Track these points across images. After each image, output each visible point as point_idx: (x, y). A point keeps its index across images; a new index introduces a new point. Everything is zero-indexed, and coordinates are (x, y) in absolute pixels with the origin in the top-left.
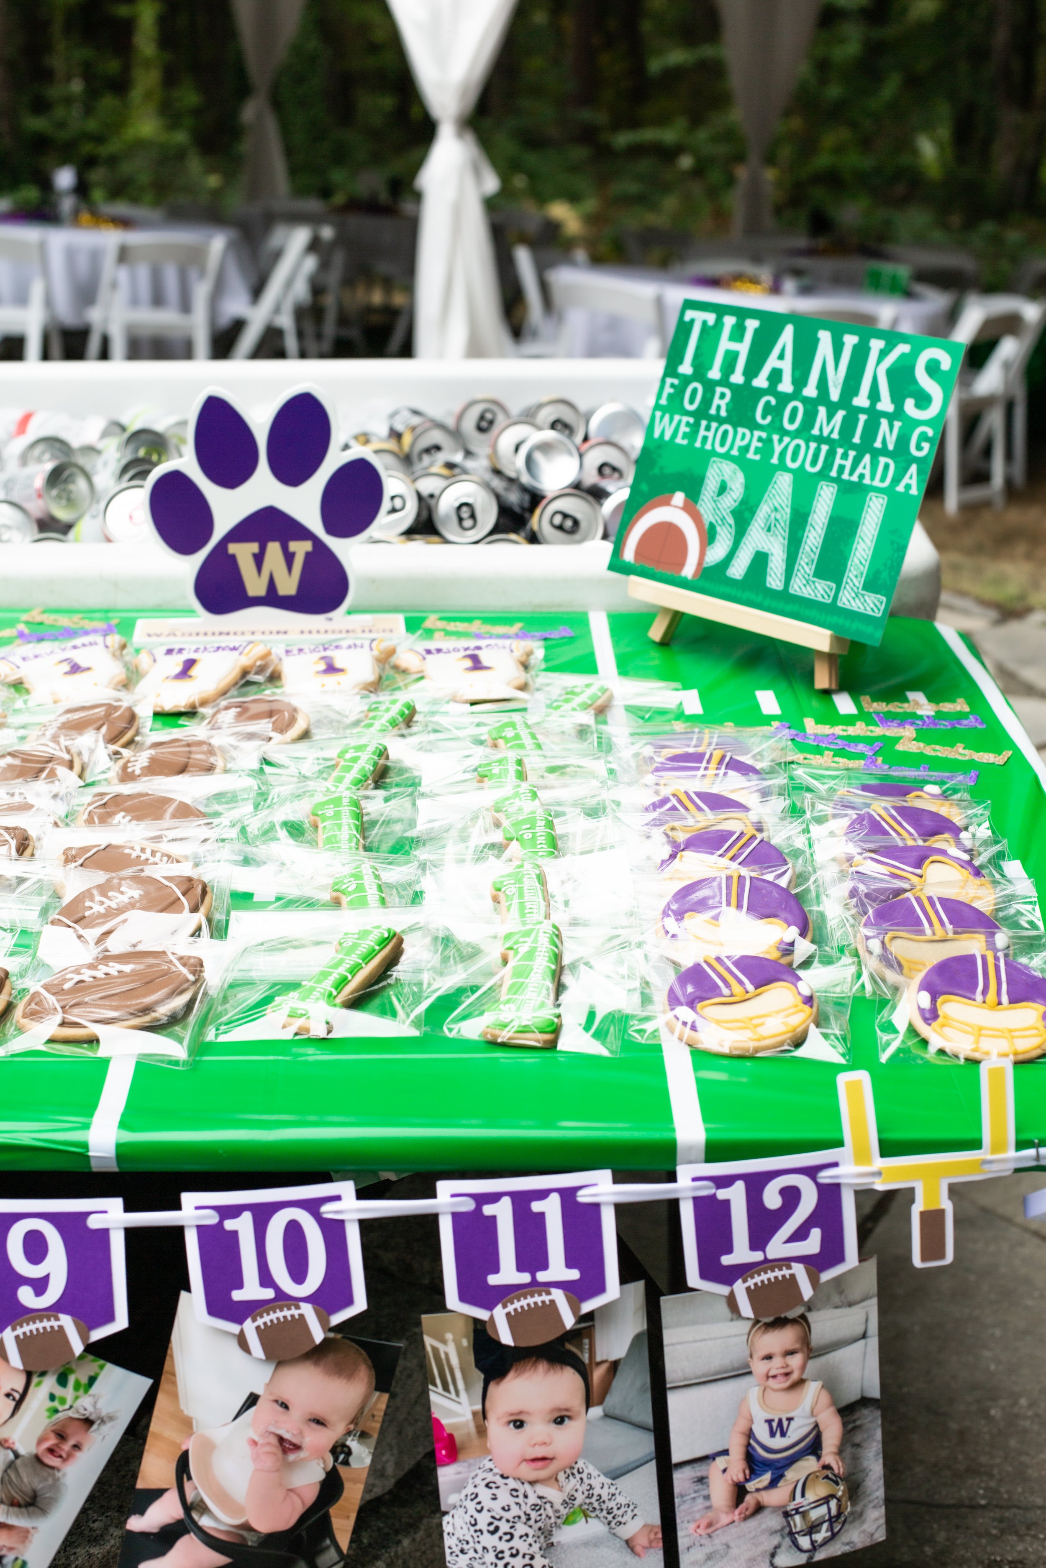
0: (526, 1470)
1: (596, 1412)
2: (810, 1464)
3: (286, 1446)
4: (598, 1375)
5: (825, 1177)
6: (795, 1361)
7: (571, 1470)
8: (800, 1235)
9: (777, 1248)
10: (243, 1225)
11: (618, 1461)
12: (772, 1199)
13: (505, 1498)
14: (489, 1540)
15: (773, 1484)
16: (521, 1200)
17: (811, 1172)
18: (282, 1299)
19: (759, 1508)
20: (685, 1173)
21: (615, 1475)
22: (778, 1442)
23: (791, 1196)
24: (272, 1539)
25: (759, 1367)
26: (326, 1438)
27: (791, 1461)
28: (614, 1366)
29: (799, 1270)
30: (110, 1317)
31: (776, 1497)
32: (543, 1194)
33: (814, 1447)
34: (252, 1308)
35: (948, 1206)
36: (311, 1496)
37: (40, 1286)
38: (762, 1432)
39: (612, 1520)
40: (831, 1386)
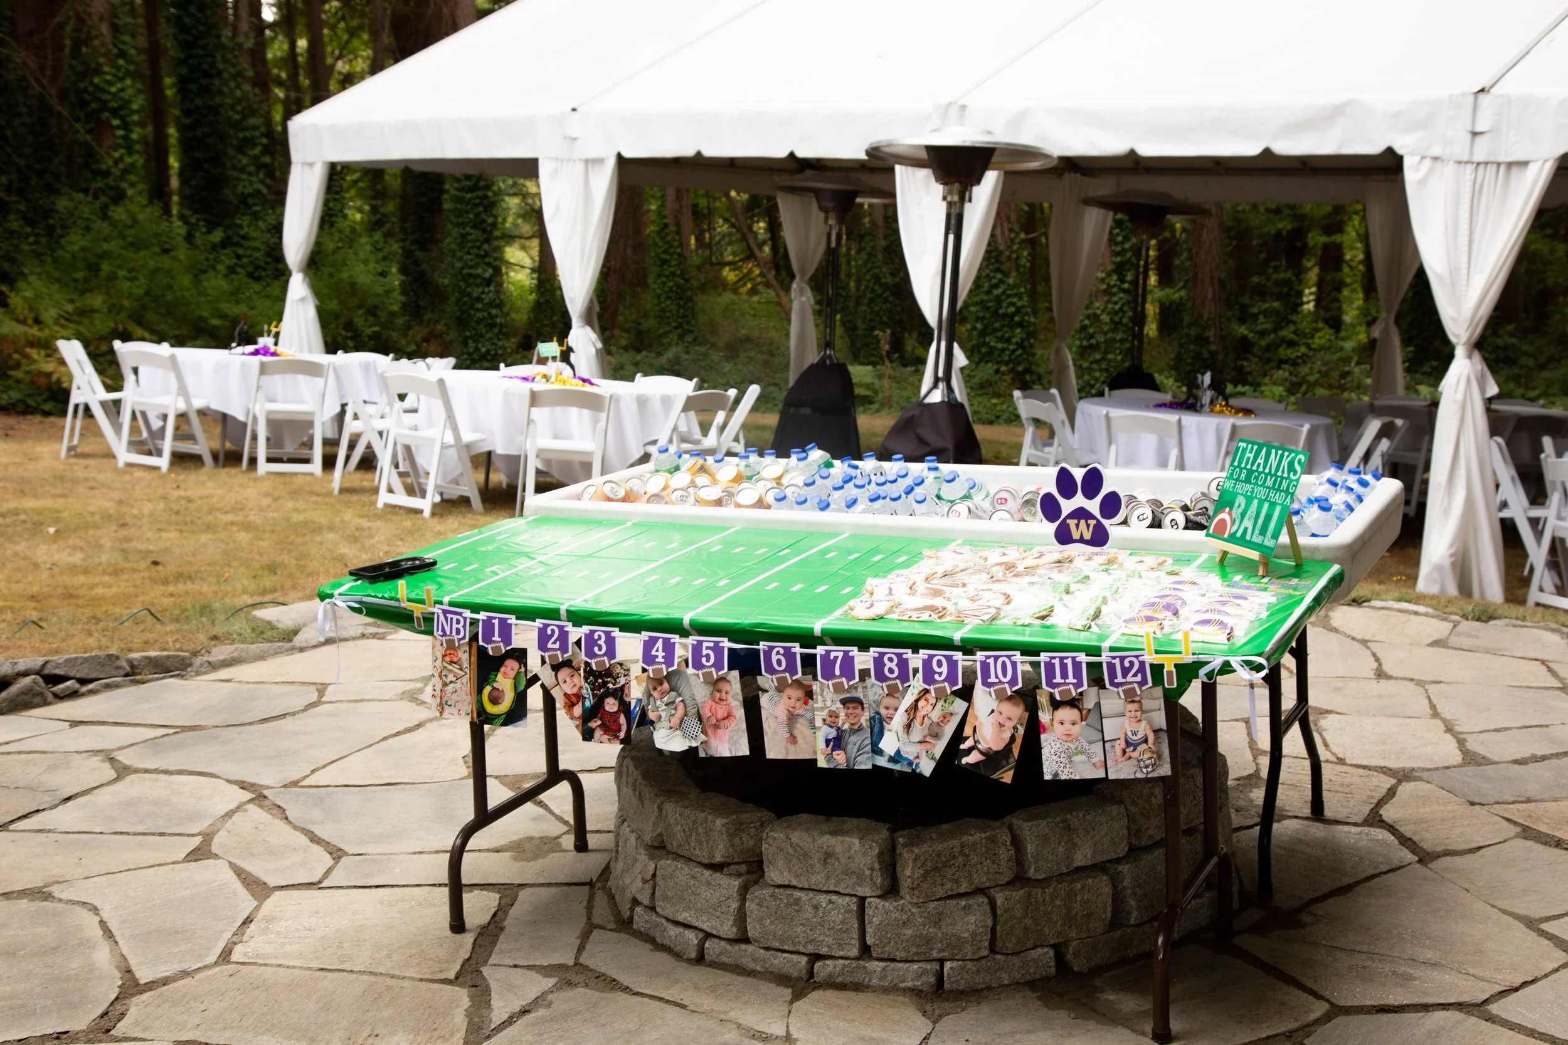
0: (1065, 738)
1: (1084, 723)
2: (1144, 746)
3: (1001, 725)
4: (1084, 712)
5: (1141, 658)
6: (1139, 714)
7: (1077, 739)
8: (1135, 675)
9: (1129, 678)
10: (991, 661)
11: (1090, 739)
12: (1127, 664)
13: (1058, 745)
14: (1054, 758)
15: (1134, 750)
16: (1062, 659)
17: (1137, 657)
18: (1000, 682)
19: (1130, 758)
20: (1104, 654)
21: (1090, 743)
22: (1134, 738)
23: (1132, 663)
24: (997, 752)
25: (1128, 714)
26: (1011, 724)
27: (1140, 744)
28: (1089, 710)
29: (1136, 685)
30: (957, 684)
31: (1135, 755)
32: (1067, 658)
33: (1146, 741)
34: (993, 684)
35: (1174, 670)
36: (1007, 741)
37: (940, 674)
38: (1130, 734)
39: (1089, 757)
40: (1150, 723)
